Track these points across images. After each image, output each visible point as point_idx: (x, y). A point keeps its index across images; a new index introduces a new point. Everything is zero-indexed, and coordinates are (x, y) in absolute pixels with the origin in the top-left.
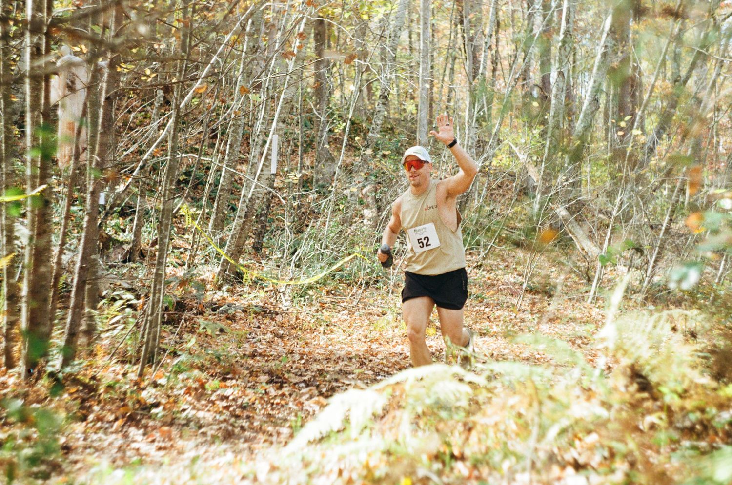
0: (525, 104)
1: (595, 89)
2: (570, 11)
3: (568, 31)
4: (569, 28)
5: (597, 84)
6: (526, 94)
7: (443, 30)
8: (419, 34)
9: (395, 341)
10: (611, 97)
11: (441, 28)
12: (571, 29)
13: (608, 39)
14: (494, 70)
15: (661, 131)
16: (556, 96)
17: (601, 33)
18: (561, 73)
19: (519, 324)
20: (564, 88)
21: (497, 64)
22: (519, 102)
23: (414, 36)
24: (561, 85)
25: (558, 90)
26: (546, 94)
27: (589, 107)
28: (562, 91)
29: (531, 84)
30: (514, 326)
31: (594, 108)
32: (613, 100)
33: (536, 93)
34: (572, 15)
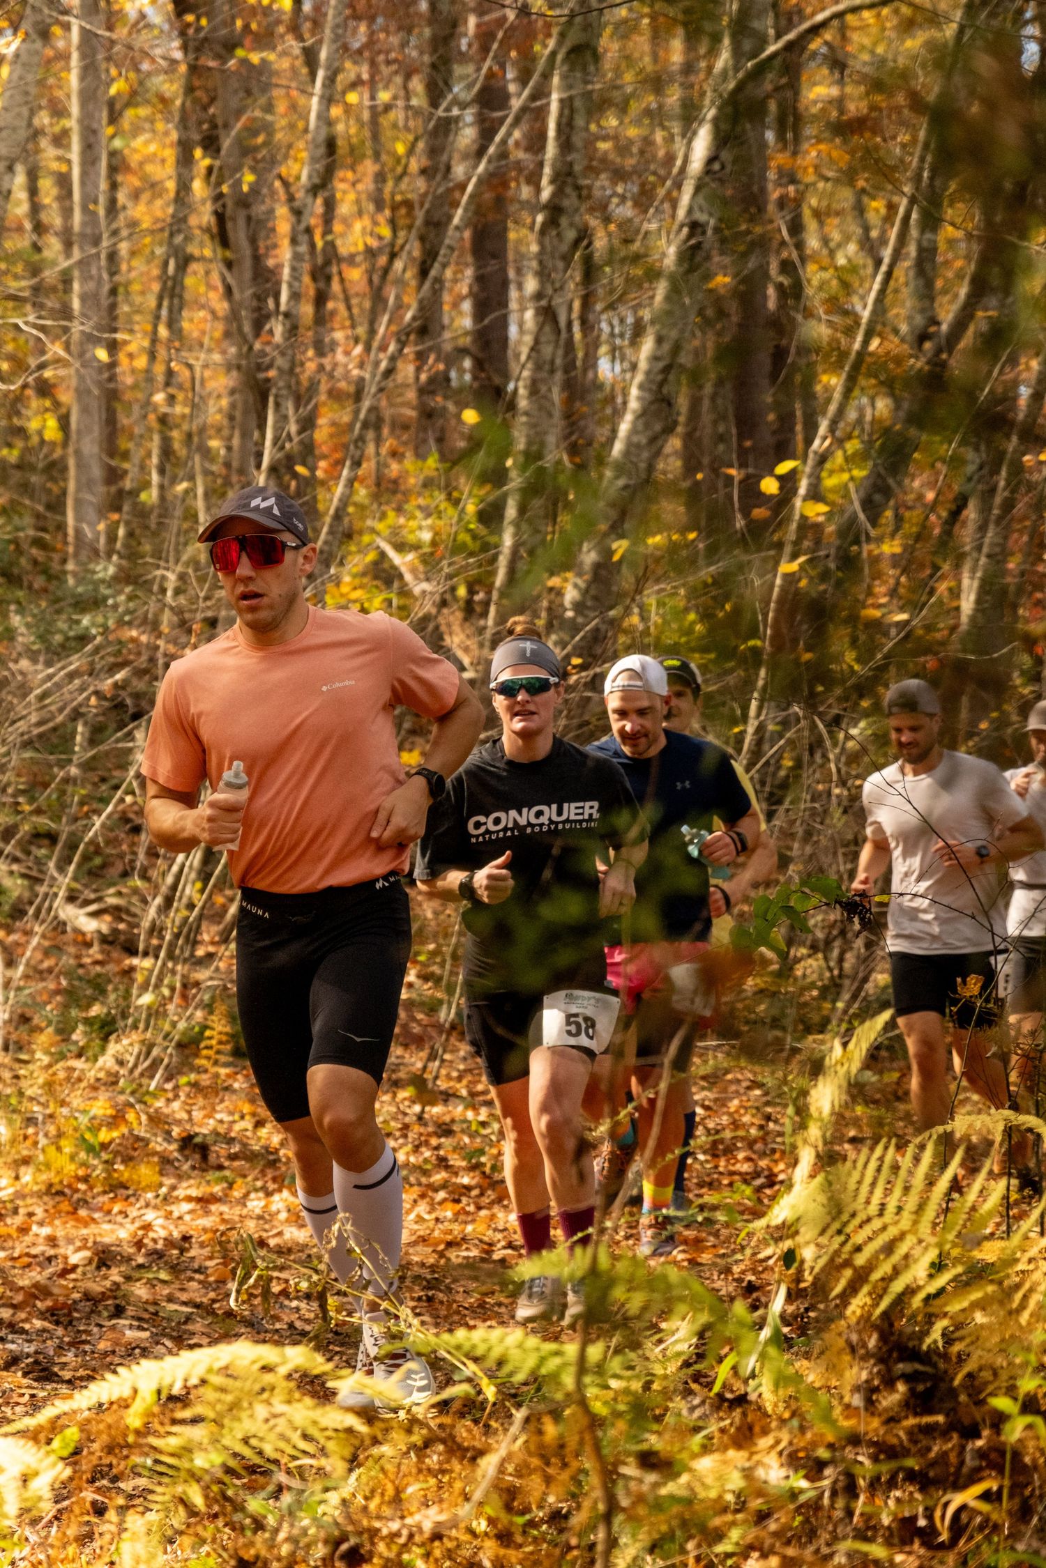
0: (428, 414)
1: (661, 365)
2: (572, 110)
3: (570, 174)
4: (571, 164)
5: (666, 347)
6: (431, 380)
7: (141, 164)
8: (63, 181)
9: (22, 1211)
10: (708, 389)
11: (134, 160)
12: (577, 168)
13: (700, 200)
14: (321, 299)
15: (878, 497)
16: (534, 390)
17: (678, 185)
18: (547, 314)
19: (434, 1141)
20: (558, 361)
21: (328, 279)
22: (407, 407)
23: (48, 188)
24: (547, 351)
25: (538, 367)
26: (497, 380)
27: (640, 427)
28: (552, 371)
29: (448, 347)
30: (416, 1149)
31: (658, 427)
32: (713, 398)
33: (464, 373)
34: (580, 121)
